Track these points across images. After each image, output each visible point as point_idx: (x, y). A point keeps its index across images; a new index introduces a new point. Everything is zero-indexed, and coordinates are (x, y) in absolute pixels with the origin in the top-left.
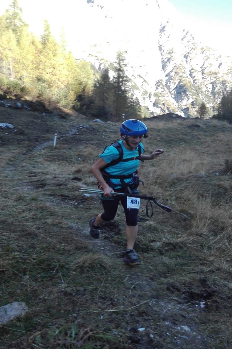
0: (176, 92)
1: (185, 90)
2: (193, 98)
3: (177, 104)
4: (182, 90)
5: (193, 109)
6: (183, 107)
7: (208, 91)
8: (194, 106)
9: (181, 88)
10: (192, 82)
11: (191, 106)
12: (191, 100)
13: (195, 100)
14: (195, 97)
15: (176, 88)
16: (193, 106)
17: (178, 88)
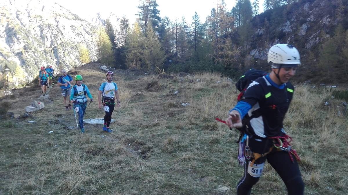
0: (6, 35)
1: (15, 33)
2: (24, 42)
3: (9, 49)
4: (11, 33)
5: (26, 53)
6: (17, 52)
7: (37, 34)
8: (27, 50)
9: (10, 31)
10: (21, 25)
11: (23, 51)
12: (23, 45)
13: (26, 43)
14: (25, 41)
15: (5, 31)
16: (25, 50)
17: (8, 31)
